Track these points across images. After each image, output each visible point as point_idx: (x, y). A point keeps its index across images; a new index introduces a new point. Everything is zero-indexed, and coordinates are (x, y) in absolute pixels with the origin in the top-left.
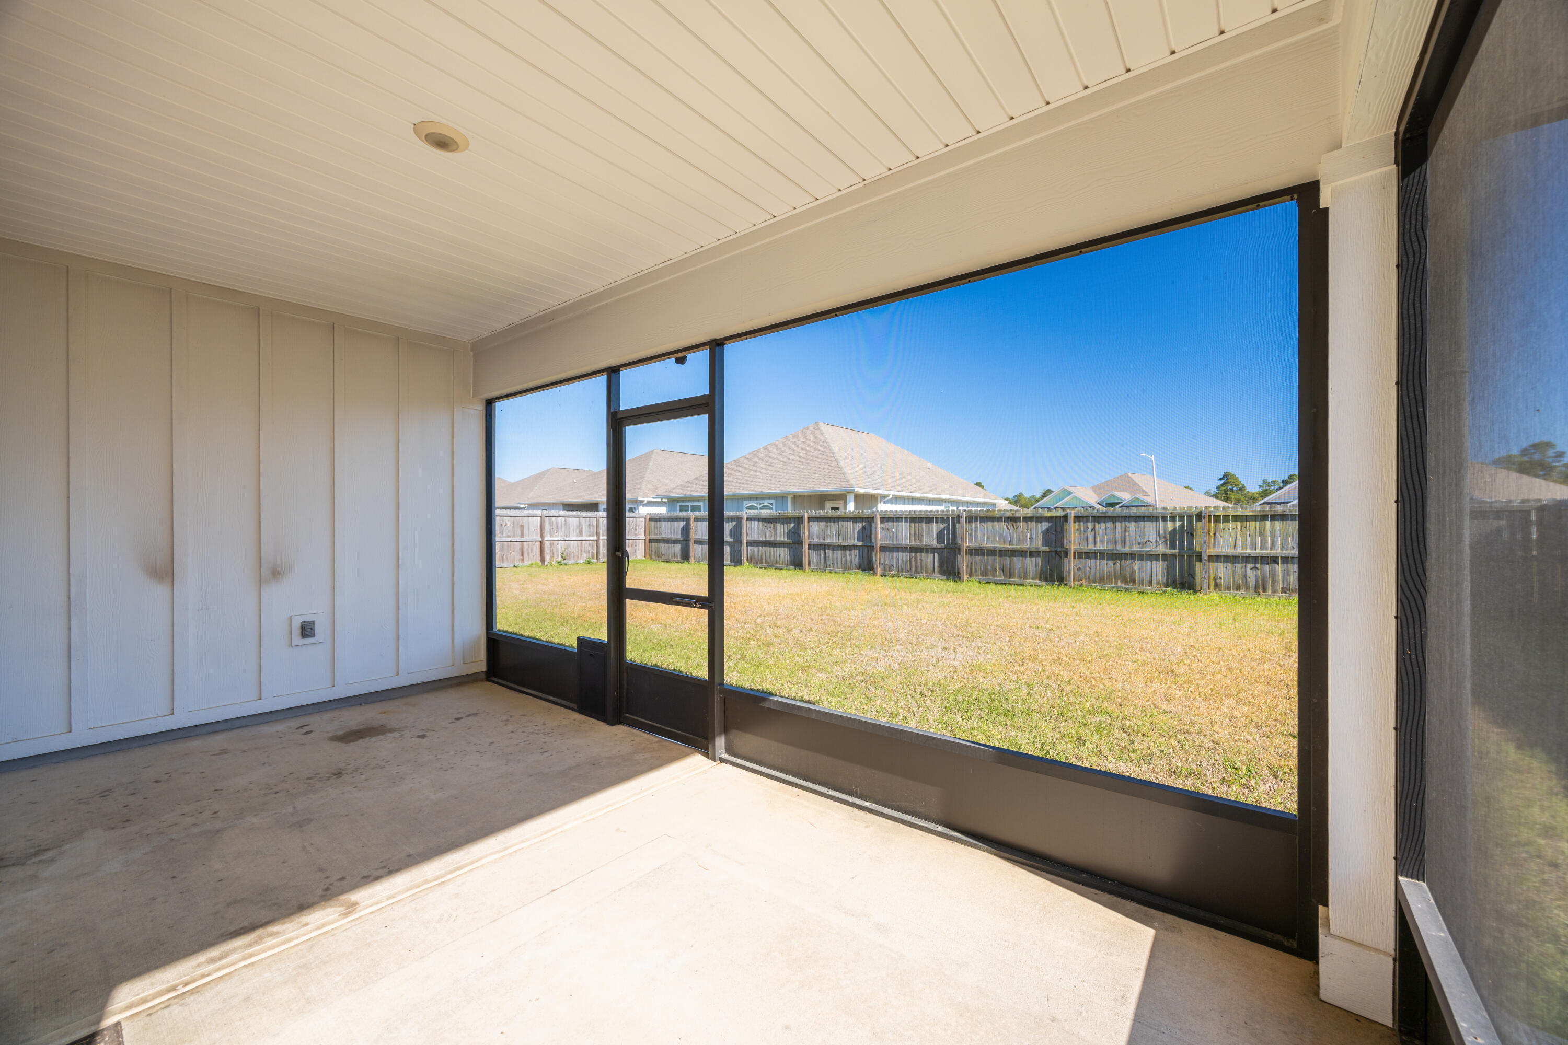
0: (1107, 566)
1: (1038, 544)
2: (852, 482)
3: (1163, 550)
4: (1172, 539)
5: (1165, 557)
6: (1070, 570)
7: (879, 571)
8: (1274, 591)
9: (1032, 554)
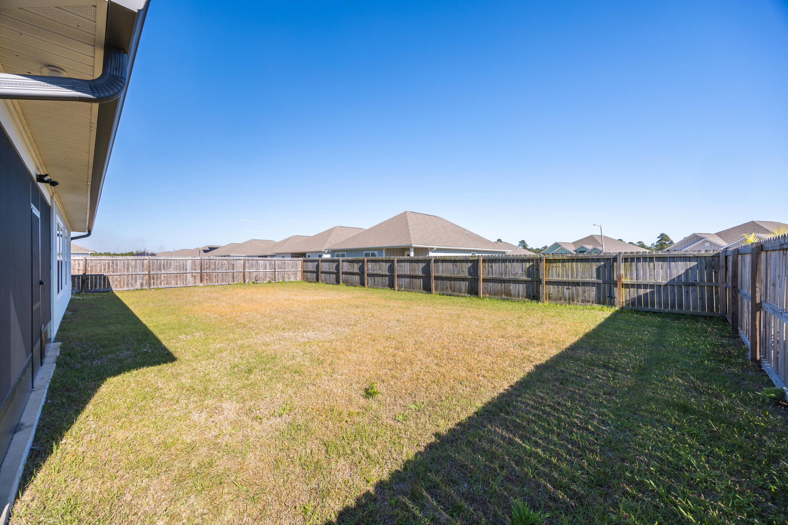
0: (498, 286)
1: (466, 275)
2: (412, 242)
3: (525, 278)
4: (529, 272)
5: (525, 282)
6: (480, 288)
7: (396, 288)
8: (578, 302)
9: (463, 279)
